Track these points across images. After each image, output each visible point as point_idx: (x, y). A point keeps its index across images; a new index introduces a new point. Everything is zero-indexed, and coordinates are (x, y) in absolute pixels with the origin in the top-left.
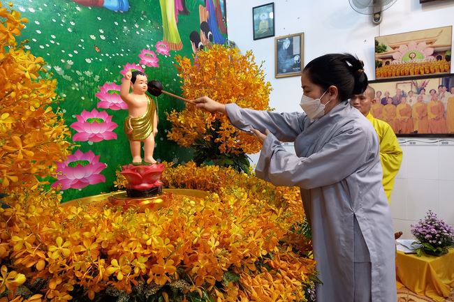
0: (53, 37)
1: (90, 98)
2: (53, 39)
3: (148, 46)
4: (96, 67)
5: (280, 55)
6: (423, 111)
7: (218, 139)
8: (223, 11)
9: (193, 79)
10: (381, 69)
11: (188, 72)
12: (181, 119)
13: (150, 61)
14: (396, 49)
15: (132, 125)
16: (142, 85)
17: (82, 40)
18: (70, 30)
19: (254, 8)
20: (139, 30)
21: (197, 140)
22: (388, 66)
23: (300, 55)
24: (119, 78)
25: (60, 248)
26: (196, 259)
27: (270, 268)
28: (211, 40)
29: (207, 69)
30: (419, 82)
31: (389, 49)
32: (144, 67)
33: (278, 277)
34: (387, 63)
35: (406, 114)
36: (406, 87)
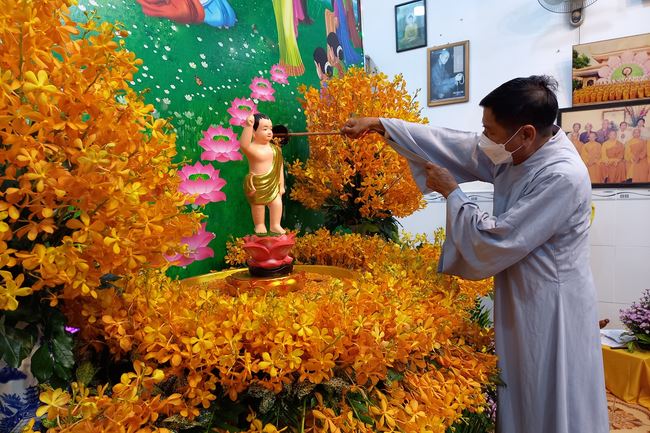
0: (146, 68)
1: (192, 147)
2: (145, 72)
3: (261, 73)
4: (198, 106)
5: (435, 74)
6: (641, 151)
7: (359, 199)
8: (356, 15)
9: (323, 117)
10: (581, 91)
11: (315, 107)
12: (309, 173)
13: (263, 93)
14: (604, 63)
15: (255, 185)
16: (266, 133)
17: (180, 71)
18: (164, 58)
19: (396, 6)
20: (249, 51)
21: (328, 200)
22: (591, 87)
23: (463, 73)
24: (226, 119)
25: (201, 339)
26: (357, 352)
27: (439, 365)
28: (341, 58)
29: (343, 104)
30: (636, 109)
31: (593, 63)
32: (256, 101)
33: (450, 377)
34: (590, 83)
35: (616, 156)
36: (617, 117)
